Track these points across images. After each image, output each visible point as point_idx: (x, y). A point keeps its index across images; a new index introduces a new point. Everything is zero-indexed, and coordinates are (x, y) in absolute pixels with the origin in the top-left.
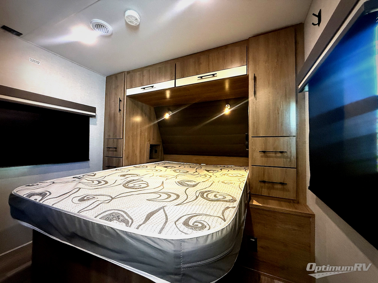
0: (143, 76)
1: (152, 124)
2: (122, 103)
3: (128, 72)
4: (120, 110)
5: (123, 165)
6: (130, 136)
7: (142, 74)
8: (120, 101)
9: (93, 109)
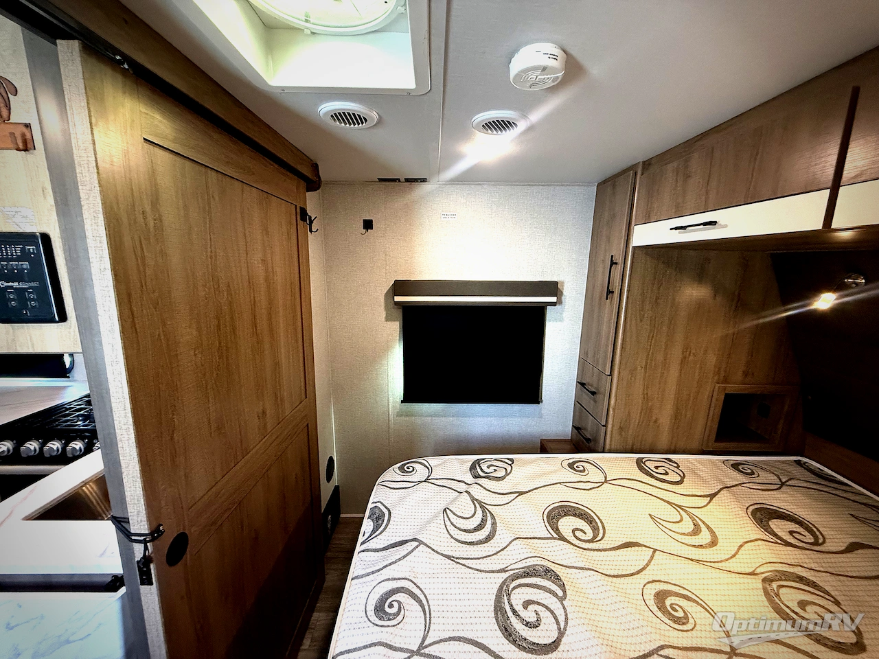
0: (688, 177)
1: (749, 323)
2: (617, 270)
3: (647, 164)
4: (610, 292)
5: (604, 447)
6: (639, 368)
7: (686, 167)
8: (613, 263)
9: (552, 288)
